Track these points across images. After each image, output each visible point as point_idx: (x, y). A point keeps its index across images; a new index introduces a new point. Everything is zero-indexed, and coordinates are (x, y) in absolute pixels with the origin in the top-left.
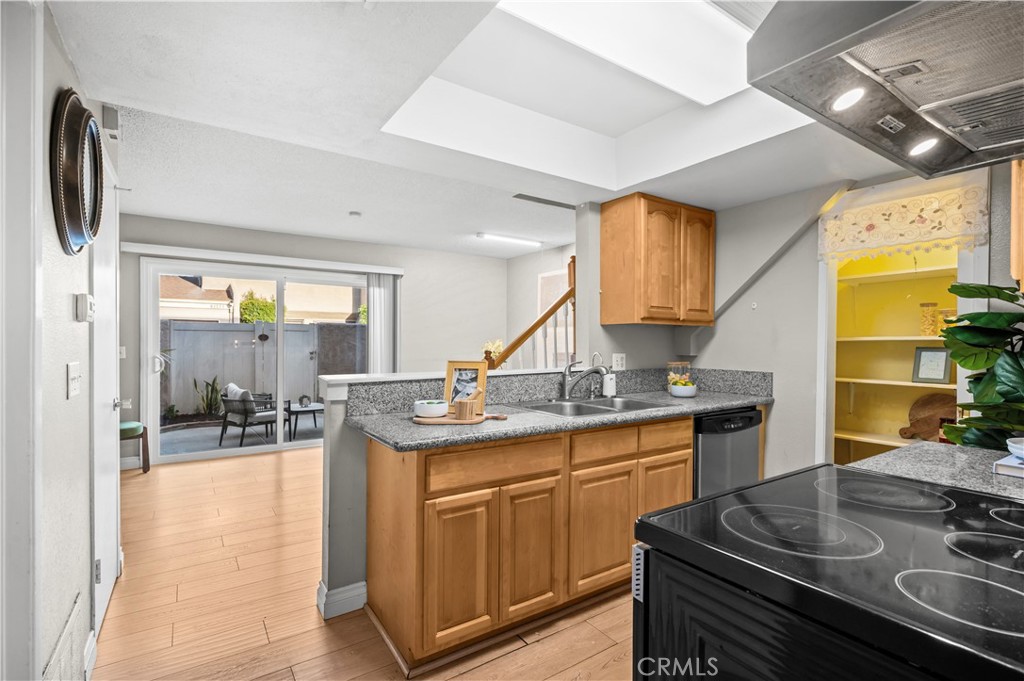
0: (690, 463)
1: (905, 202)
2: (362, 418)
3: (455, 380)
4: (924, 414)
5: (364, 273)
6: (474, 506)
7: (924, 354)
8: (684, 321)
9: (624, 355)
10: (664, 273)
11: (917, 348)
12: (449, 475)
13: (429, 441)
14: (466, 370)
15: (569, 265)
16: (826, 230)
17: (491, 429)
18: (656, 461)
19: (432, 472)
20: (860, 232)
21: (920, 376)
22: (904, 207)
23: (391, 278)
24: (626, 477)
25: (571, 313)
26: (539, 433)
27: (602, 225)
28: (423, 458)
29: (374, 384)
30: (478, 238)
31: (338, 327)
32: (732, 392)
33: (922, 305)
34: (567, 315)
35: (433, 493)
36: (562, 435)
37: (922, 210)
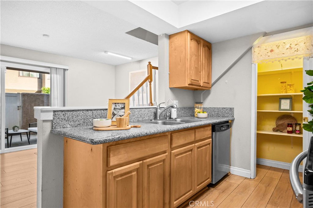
0: (211, 144)
1: (284, 41)
2: (62, 129)
3: (113, 108)
4: (281, 122)
5: (49, 67)
6: (130, 172)
7: (282, 100)
8: (202, 87)
9: (177, 101)
10: (196, 66)
11: (280, 98)
12: (120, 156)
13: (110, 138)
14: (118, 103)
15: (148, 65)
16: (255, 52)
17: (134, 132)
18: (201, 144)
19: (111, 155)
20: (268, 53)
21: (281, 108)
22: (284, 43)
23: (62, 70)
24: (191, 152)
25: (149, 86)
26: (160, 133)
27: (169, 44)
28: (106, 148)
29: (68, 111)
30: (105, 54)
31: (32, 95)
32: (218, 116)
33: (281, 83)
34: (147, 86)
35: (112, 166)
36: (167, 134)
37: (291, 44)
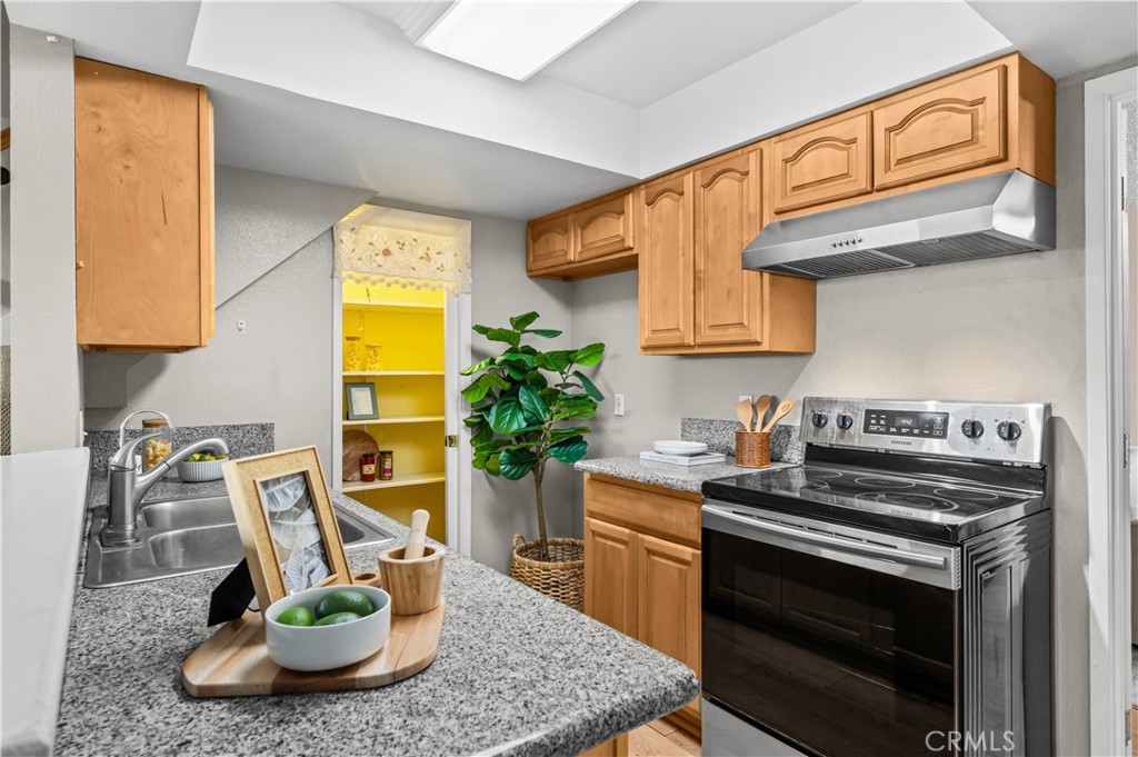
1: (415, 235)
3: (268, 518)
7: (353, 389)
11: (346, 384)
14: (279, 481)
16: (342, 242)
20: (377, 255)
21: (353, 414)
22: (415, 240)
33: (348, 338)
37: (428, 249)
